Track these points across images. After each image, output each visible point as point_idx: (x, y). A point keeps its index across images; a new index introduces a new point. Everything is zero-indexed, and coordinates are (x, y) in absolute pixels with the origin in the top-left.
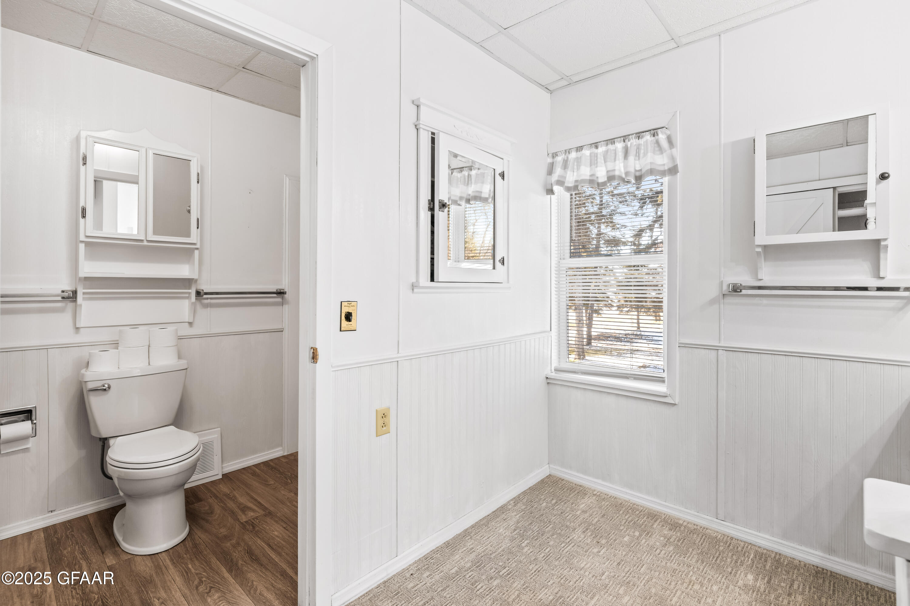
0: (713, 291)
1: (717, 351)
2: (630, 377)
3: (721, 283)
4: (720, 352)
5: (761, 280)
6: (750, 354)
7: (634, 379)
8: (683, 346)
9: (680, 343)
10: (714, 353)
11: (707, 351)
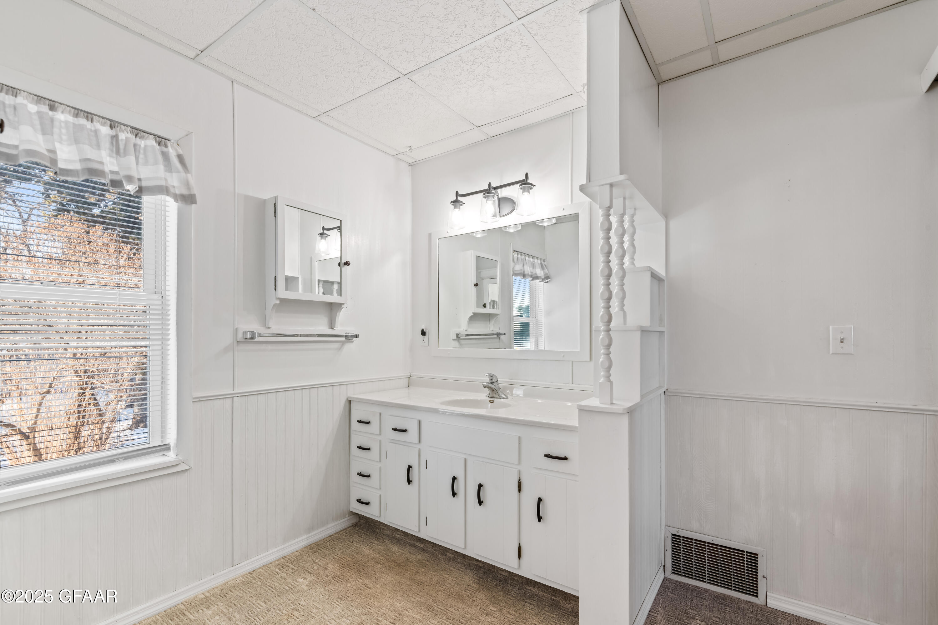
0: (229, 339)
1: (232, 398)
2: (118, 459)
3: (237, 330)
4: (235, 399)
5: (269, 328)
6: (259, 396)
7: (124, 460)
8: (198, 400)
9: (194, 398)
10: (229, 401)
11: (222, 400)
